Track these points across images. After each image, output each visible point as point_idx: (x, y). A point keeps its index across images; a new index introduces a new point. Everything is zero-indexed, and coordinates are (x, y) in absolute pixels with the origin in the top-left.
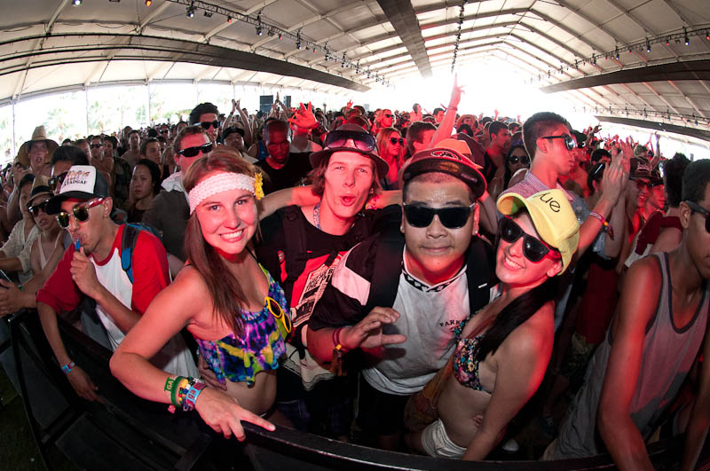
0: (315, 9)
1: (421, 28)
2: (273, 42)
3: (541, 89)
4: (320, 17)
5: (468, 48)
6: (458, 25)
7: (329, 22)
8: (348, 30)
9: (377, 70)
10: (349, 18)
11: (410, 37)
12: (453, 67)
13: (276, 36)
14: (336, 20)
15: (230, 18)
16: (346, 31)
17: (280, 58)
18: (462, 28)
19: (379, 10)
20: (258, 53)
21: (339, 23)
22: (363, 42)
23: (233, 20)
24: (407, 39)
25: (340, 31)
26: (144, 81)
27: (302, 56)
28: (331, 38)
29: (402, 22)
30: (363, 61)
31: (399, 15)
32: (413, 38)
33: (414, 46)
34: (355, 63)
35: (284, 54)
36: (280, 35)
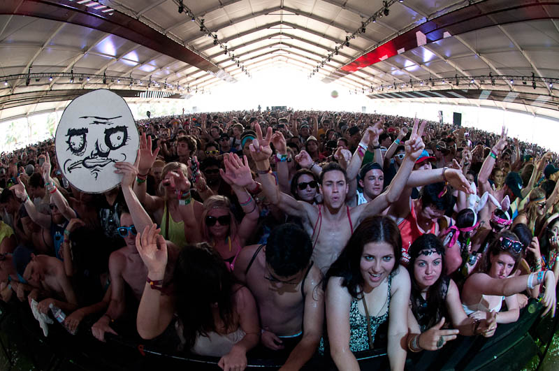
3: (322, 80)
26: (25, 115)
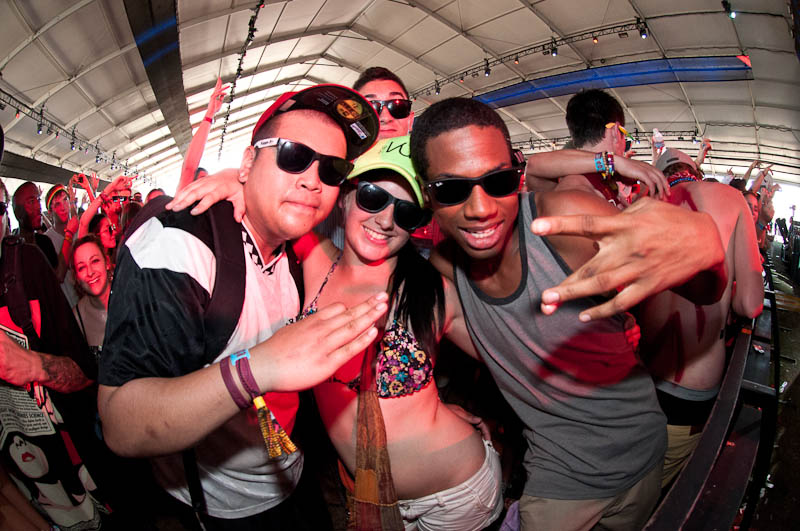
0: (92, 99)
1: (189, 113)
2: (50, 144)
4: (95, 109)
5: (236, 131)
6: (227, 105)
7: (102, 114)
8: (119, 124)
9: (144, 169)
10: (121, 109)
11: (178, 125)
12: (220, 155)
13: (54, 135)
14: (109, 112)
15: (18, 111)
16: (117, 125)
17: (56, 163)
18: (231, 108)
19: (151, 96)
20: (38, 158)
21: (112, 116)
22: (132, 137)
23: (22, 115)
24: (175, 128)
25: (112, 125)
27: (75, 159)
28: (103, 134)
29: (172, 108)
30: (131, 160)
31: (170, 99)
32: (181, 127)
33: (181, 136)
34: (124, 163)
35: (59, 158)
36: (57, 134)
